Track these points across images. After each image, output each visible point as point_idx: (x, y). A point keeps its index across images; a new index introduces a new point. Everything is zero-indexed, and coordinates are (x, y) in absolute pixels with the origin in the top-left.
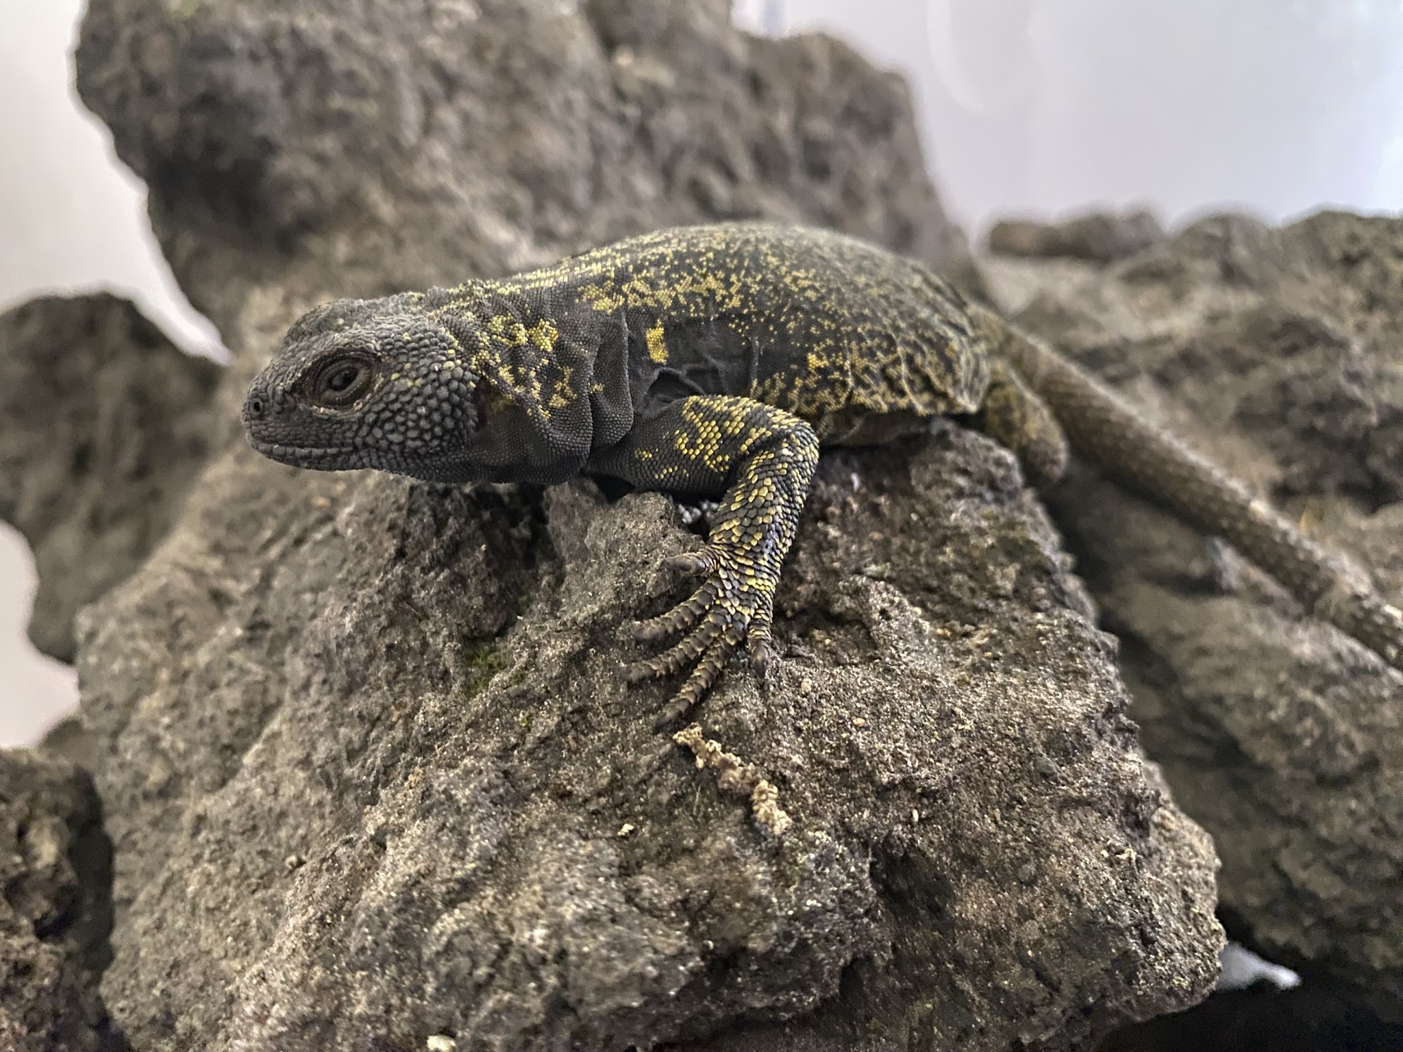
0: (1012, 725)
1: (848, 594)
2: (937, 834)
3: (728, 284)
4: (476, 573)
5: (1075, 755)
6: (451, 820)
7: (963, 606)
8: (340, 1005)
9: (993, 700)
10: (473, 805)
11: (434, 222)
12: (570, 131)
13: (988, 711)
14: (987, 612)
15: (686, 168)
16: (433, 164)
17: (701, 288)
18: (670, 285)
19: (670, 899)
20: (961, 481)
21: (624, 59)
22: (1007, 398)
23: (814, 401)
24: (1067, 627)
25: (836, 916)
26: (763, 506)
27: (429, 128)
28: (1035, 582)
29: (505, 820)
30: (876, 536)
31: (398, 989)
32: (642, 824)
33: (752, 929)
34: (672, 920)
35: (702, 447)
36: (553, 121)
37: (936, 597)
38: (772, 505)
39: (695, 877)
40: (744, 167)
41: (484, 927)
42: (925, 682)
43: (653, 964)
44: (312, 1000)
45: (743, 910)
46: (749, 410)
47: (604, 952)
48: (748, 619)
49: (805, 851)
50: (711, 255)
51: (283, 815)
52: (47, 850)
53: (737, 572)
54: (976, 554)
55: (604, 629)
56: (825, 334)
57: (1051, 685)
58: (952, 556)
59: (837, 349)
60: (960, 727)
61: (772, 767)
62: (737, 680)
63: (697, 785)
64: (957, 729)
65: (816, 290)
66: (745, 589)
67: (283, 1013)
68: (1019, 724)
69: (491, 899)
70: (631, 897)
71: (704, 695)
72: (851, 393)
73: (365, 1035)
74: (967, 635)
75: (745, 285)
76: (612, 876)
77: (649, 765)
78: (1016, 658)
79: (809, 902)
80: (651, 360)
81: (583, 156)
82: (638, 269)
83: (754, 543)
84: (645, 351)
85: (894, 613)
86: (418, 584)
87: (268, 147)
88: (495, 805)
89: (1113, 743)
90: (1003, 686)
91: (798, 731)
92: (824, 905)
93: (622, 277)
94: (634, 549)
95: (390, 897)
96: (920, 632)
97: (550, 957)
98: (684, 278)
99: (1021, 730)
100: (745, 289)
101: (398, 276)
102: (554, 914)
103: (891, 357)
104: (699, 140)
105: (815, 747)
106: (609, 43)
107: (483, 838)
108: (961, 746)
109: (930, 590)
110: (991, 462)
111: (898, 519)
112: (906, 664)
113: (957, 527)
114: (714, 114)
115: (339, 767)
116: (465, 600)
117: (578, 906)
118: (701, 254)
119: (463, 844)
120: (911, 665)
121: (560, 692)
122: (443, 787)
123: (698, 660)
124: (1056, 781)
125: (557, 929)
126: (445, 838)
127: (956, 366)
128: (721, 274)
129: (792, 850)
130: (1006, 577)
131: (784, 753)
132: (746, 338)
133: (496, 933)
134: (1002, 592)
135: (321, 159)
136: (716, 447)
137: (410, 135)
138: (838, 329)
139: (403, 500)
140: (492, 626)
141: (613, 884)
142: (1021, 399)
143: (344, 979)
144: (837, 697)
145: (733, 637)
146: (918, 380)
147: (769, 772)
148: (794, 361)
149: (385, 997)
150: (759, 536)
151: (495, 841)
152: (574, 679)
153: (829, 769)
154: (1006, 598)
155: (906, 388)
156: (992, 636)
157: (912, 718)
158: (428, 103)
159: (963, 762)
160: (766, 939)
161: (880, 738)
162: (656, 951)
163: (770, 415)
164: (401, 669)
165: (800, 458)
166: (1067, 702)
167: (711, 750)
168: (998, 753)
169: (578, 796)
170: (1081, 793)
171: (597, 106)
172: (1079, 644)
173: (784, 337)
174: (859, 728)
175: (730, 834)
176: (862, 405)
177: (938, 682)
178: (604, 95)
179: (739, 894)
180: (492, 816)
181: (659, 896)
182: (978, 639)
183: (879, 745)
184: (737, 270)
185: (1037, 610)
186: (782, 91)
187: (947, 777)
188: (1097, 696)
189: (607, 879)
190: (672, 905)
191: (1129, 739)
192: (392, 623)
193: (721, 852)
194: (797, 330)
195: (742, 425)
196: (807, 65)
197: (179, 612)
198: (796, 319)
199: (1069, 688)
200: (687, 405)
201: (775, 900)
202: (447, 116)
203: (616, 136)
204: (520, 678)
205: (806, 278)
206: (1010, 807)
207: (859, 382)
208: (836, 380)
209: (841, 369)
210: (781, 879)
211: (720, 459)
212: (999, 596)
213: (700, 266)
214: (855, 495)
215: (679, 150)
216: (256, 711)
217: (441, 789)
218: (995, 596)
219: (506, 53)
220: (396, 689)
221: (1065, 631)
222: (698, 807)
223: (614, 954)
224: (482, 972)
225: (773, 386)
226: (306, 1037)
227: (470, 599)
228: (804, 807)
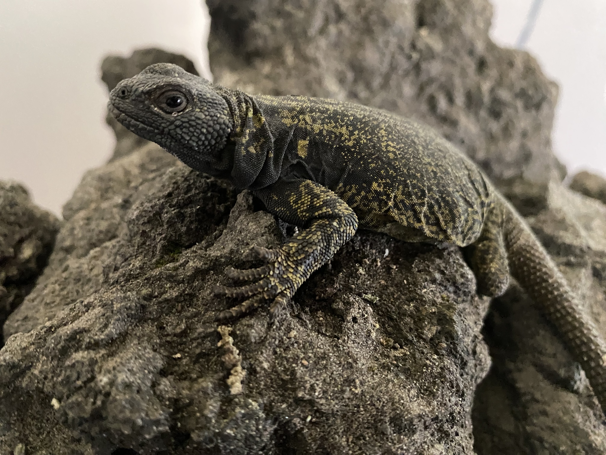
0: (380, 401)
1: (343, 302)
2: (317, 432)
3: (352, 133)
4: (190, 217)
5: (404, 431)
6: (108, 314)
7: (402, 334)
8: (31, 366)
9: (380, 384)
10: (118, 312)
11: (306, 71)
12: (383, 54)
13: (373, 389)
14: (411, 342)
15: (430, 90)
16: (317, 48)
17: (337, 131)
18: (323, 124)
19: (170, 395)
20: (438, 276)
21: (424, 32)
22: (489, 247)
23: (368, 205)
24: (441, 368)
25: (240, 444)
26: (311, 243)
27: (323, 31)
28: (443, 339)
29: (131, 325)
30: (383, 282)
31: (54, 372)
32: (186, 357)
33: (197, 428)
34: (165, 405)
35: (299, 205)
36: (378, 48)
37: (392, 324)
38: (316, 244)
39: (188, 392)
40: (460, 100)
41: (90, 365)
42: (350, 360)
43: (142, 419)
44: (21, 358)
45: (199, 418)
46: (329, 197)
47: (124, 403)
48: (279, 291)
49: (242, 407)
50: (352, 118)
51: (89, 280)
52: (27, 252)
53: (285, 267)
54: (424, 313)
55: (220, 265)
56: (388, 176)
57: (413, 392)
58: (412, 309)
59: (391, 186)
60: (353, 390)
61: (252, 363)
62: (262, 316)
63: (217, 353)
64: (351, 390)
65: (396, 155)
66: (285, 276)
67: (7, 358)
68: (384, 403)
69: (101, 355)
70: (154, 385)
71: (242, 315)
72: (389, 209)
73: (34, 384)
74: (395, 348)
75: (360, 138)
76: (152, 372)
77: (199, 334)
78: (406, 371)
79: (228, 431)
80: (298, 154)
81: (385, 68)
82: (311, 111)
83: (299, 258)
84: (295, 148)
85: (360, 321)
86: (166, 210)
87: (253, 16)
88: (128, 317)
89: (432, 435)
90: (389, 381)
91: (275, 353)
92: (236, 436)
93: (302, 112)
94: (247, 235)
95: (66, 332)
96: (369, 335)
97: (103, 392)
98: (331, 123)
99: (383, 406)
100: (358, 141)
101: (283, 89)
102: (115, 376)
103: (420, 201)
104: (443, 79)
105: (278, 364)
106: (421, 23)
107: (114, 328)
108: (349, 399)
109: (391, 319)
110: (459, 273)
111: (398, 279)
112: (349, 348)
113: (423, 296)
114: (456, 72)
115: (110, 271)
116: (179, 226)
117: (127, 377)
118: (347, 116)
119: (106, 326)
120: (351, 349)
121: (188, 283)
122: (113, 298)
123: (248, 298)
124: (387, 438)
125: (112, 383)
126: (102, 320)
127: (457, 220)
128: (351, 128)
129: (237, 404)
130: (431, 330)
131: (262, 359)
132: (346, 162)
133: (93, 371)
134: (424, 337)
135: (273, 29)
136: (305, 208)
137: (313, 31)
138: (396, 177)
139: (186, 174)
140: (186, 242)
141: (150, 376)
142: (496, 250)
143: (39, 356)
144: (304, 347)
145: (268, 295)
146: (432, 217)
147: (250, 364)
148: (365, 182)
149: (47, 373)
150: (303, 256)
151: (118, 332)
152: (198, 280)
153: (278, 377)
154: (424, 340)
155: (423, 219)
156: (405, 355)
157: (332, 373)
158: (327, 21)
159: (346, 406)
160: (199, 436)
161: (310, 375)
162: (147, 415)
163: (337, 204)
164: (144, 243)
165: (342, 230)
166: (416, 404)
167: (227, 340)
168: (365, 410)
169: (166, 331)
170: (397, 450)
171: (401, 48)
172: (442, 380)
173: (366, 169)
174: (303, 365)
175: (211, 382)
176: (393, 217)
177: (357, 363)
178: (406, 45)
179: (201, 411)
180: (124, 321)
181: (167, 392)
182: (398, 353)
183: (307, 378)
184: (360, 130)
185: (437, 353)
186: (493, 72)
187: (332, 409)
188: (434, 409)
189: (149, 372)
190: (169, 399)
191: (443, 437)
192: (149, 222)
193: (203, 388)
194: (374, 169)
195: (322, 203)
196: (511, 64)
197: (112, 184)
198: (376, 163)
199: (422, 398)
200: (304, 183)
201: (213, 421)
202: (333, 29)
203: (404, 64)
204: (176, 269)
205: (394, 147)
206: (358, 438)
207: (396, 206)
208: (383, 200)
209: (388, 196)
210: (223, 414)
211: (304, 214)
212: (422, 338)
213: (343, 121)
214: (382, 258)
215: (431, 81)
216: (110, 235)
217: (111, 299)
218: (419, 337)
219: (370, 12)
220: (140, 251)
221: (439, 370)
222: (212, 363)
223: (127, 406)
224: (79, 383)
225: (350, 190)
226: (12, 372)
227: (182, 226)
228: (257, 388)
